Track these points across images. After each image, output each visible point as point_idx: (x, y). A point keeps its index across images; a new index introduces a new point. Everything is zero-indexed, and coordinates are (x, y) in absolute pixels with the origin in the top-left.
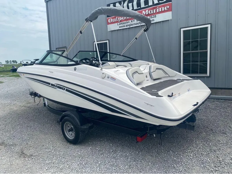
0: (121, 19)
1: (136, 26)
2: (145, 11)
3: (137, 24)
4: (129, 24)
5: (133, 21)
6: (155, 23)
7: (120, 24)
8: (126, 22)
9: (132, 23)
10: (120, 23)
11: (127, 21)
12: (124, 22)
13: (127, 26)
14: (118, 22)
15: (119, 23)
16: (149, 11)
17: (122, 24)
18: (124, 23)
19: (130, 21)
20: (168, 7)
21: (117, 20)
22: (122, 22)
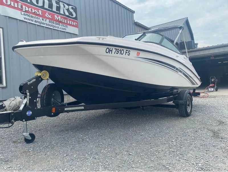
0: (27, 9)
1: (47, 26)
2: (58, 16)
3: (50, 25)
4: (39, 21)
5: (44, 19)
6: (67, 32)
7: (24, 15)
8: (35, 16)
9: (43, 22)
10: (26, 13)
11: (37, 17)
12: (33, 15)
13: (36, 21)
14: (21, 10)
15: (23, 13)
16: (62, 19)
17: (29, 16)
18: (32, 17)
19: (41, 18)
20: (76, 24)
21: (20, 7)
22: (28, 14)
